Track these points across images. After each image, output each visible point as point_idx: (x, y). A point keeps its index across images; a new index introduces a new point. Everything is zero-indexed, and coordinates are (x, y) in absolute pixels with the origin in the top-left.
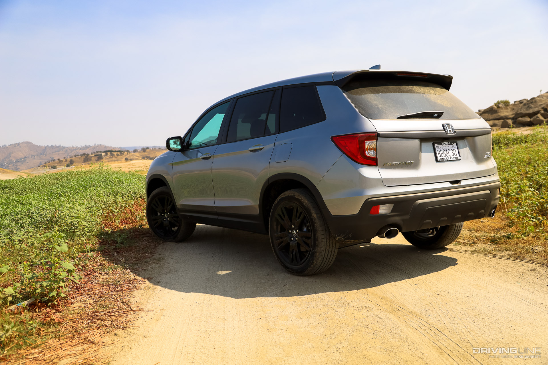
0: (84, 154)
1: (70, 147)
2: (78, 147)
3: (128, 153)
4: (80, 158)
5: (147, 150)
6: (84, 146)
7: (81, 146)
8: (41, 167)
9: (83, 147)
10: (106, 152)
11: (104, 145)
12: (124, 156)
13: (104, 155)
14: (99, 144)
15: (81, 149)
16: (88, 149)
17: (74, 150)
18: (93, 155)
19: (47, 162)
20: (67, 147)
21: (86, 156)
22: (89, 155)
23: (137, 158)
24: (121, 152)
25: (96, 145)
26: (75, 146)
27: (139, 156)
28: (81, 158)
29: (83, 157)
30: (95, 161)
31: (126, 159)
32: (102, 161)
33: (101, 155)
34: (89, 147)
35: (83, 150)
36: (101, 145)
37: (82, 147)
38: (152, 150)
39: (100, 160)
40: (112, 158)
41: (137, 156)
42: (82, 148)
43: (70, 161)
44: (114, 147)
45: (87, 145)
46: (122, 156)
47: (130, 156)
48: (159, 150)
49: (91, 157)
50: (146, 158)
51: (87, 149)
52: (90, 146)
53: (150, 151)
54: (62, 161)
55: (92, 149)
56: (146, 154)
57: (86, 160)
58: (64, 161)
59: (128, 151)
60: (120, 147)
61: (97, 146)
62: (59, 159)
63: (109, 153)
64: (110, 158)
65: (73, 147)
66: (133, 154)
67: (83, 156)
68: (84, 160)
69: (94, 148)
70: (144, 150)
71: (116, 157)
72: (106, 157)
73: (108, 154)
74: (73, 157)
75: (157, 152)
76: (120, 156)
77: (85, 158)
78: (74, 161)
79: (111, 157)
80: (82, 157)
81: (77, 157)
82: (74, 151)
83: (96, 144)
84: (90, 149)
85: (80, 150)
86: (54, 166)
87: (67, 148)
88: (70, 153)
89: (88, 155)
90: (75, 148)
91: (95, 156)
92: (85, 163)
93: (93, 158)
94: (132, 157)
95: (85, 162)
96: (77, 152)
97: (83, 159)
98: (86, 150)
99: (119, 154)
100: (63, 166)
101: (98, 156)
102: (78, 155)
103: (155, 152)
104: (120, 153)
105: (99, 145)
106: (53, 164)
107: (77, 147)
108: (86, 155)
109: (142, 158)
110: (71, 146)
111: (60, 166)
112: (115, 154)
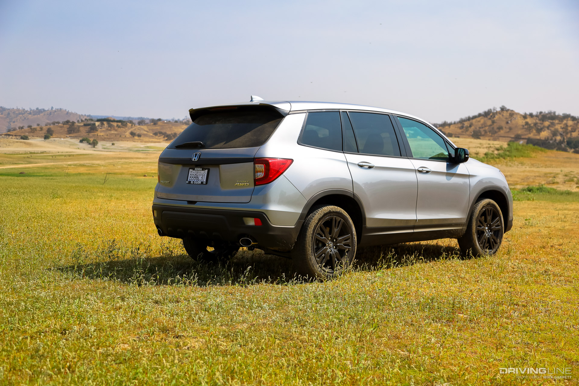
0: (68, 122)
1: (13, 109)
2: (26, 110)
3: (132, 126)
4: (61, 127)
5: (159, 123)
6: (35, 109)
7: (30, 108)
8: (3, 136)
9: (34, 111)
10: (102, 120)
11: (66, 110)
12: (127, 128)
13: (98, 125)
14: (59, 107)
15: (30, 113)
16: (41, 115)
17: (20, 114)
18: (82, 124)
19: (12, 130)
20: (9, 109)
21: (71, 125)
22: (75, 124)
23: (146, 133)
24: (123, 123)
25: (54, 109)
26: (21, 109)
27: (148, 130)
28: (63, 127)
29: (67, 126)
30: (86, 133)
31: (133, 134)
32: (96, 134)
33: (94, 124)
34: (42, 111)
35: (34, 115)
36: (61, 109)
37: (31, 110)
38: (165, 123)
39: (93, 132)
40: (110, 130)
41: (145, 130)
42: (32, 112)
43: (47, 131)
44: (80, 114)
45: (40, 108)
46: (124, 129)
47: (135, 129)
48: (176, 123)
49: (79, 127)
50: (159, 135)
51: (39, 114)
52: (44, 110)
53: (164, 124)
54: (35, 129)
55: (48, 114)
56: (157, 128)
57: (72, 131)
58: (39, 130)
59: (131, 122)
60: (90, 115)
61: (55, 111)
62: (30, 127)
63: (105, 123)
64: (107, 129)
65: (18, 110)
66: (139, 127)
67: (66, 124)
68: (68, 131)
69: (51, 113)
70: (155, 122)
71: (116, 130)
72: (101, 128)
73: (104, 125)
74: (50, 125)
75: (173, 127)
76: (121, 128)
77: (70, 128)
78: (53, 131)
79: (110, 128)
80: (65, 126)
81: (56, 124)
82: (21, 116)
83: (53, 107)
84: (44, 115)
85: (30, 116)
86: (24, 136)
87: (9, 111)
88: (15, 117)
89: (73, 123)
90: (20, 112)
91: (85, 125)
92: (70, 135)
93: (81, 129)
94: (139, 131)
95: (70, 133)
96: (25, 117)
97: (66, 130)
98: (38, 116)
99: (121, 126)
100: (37, 137)
101: (90, 127)
102: (58, 123)
103: (171, 126)
104: (121, 124)
105: (58, 109)
106: (22, 132)
107: (24, 109)
108: (71, 123)
109: (154, 134)
110: (15, 108)
111: (33, 136)
112: (115, 124)
